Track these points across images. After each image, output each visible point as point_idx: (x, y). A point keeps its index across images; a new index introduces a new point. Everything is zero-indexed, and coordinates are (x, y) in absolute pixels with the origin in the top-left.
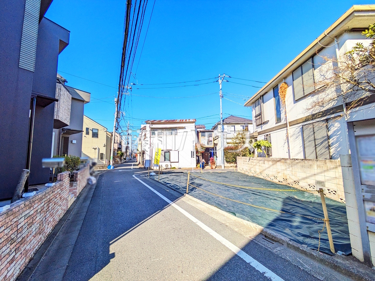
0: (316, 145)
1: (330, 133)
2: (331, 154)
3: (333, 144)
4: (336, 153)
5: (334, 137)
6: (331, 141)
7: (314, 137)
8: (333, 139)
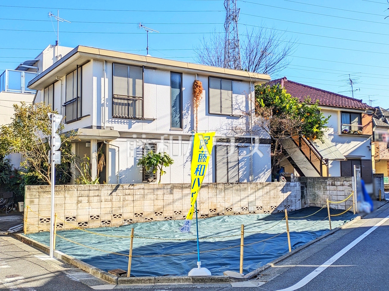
0: (228, 169)
1: (240, 158)
2: (240, 177)
3: (242, 167)
4: (243, 176)
5: (242, 163)
6: (240, 165)
7: (228, 160)
8: (242, 164)
